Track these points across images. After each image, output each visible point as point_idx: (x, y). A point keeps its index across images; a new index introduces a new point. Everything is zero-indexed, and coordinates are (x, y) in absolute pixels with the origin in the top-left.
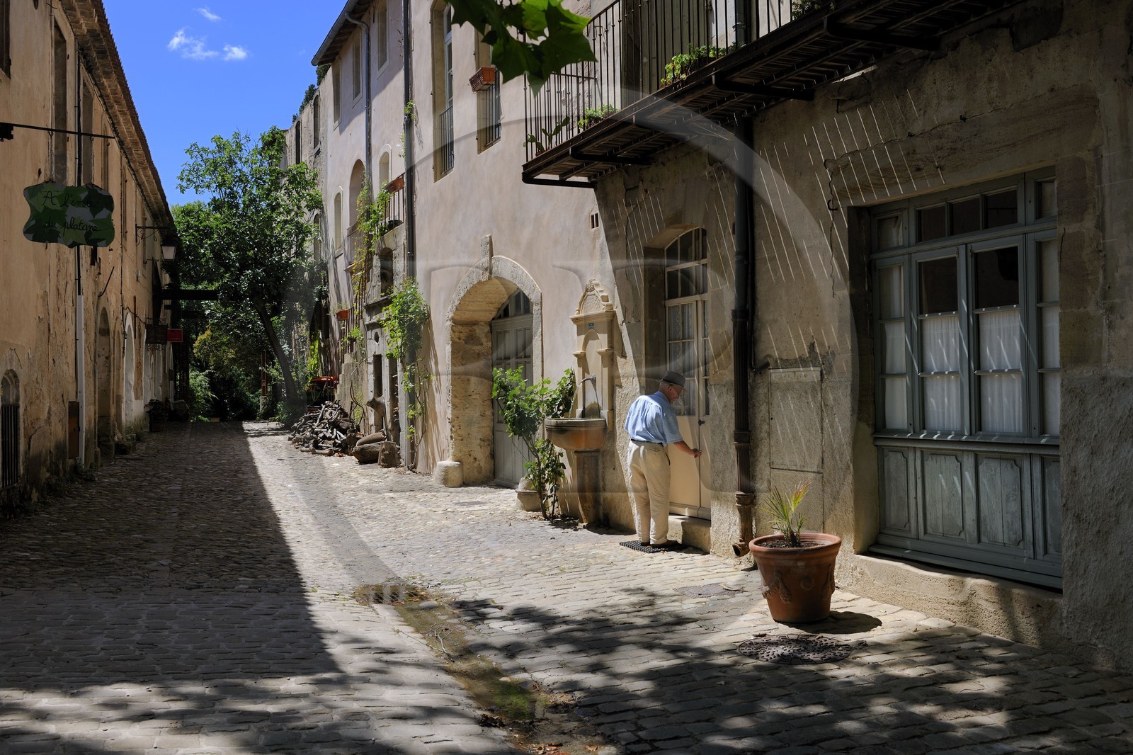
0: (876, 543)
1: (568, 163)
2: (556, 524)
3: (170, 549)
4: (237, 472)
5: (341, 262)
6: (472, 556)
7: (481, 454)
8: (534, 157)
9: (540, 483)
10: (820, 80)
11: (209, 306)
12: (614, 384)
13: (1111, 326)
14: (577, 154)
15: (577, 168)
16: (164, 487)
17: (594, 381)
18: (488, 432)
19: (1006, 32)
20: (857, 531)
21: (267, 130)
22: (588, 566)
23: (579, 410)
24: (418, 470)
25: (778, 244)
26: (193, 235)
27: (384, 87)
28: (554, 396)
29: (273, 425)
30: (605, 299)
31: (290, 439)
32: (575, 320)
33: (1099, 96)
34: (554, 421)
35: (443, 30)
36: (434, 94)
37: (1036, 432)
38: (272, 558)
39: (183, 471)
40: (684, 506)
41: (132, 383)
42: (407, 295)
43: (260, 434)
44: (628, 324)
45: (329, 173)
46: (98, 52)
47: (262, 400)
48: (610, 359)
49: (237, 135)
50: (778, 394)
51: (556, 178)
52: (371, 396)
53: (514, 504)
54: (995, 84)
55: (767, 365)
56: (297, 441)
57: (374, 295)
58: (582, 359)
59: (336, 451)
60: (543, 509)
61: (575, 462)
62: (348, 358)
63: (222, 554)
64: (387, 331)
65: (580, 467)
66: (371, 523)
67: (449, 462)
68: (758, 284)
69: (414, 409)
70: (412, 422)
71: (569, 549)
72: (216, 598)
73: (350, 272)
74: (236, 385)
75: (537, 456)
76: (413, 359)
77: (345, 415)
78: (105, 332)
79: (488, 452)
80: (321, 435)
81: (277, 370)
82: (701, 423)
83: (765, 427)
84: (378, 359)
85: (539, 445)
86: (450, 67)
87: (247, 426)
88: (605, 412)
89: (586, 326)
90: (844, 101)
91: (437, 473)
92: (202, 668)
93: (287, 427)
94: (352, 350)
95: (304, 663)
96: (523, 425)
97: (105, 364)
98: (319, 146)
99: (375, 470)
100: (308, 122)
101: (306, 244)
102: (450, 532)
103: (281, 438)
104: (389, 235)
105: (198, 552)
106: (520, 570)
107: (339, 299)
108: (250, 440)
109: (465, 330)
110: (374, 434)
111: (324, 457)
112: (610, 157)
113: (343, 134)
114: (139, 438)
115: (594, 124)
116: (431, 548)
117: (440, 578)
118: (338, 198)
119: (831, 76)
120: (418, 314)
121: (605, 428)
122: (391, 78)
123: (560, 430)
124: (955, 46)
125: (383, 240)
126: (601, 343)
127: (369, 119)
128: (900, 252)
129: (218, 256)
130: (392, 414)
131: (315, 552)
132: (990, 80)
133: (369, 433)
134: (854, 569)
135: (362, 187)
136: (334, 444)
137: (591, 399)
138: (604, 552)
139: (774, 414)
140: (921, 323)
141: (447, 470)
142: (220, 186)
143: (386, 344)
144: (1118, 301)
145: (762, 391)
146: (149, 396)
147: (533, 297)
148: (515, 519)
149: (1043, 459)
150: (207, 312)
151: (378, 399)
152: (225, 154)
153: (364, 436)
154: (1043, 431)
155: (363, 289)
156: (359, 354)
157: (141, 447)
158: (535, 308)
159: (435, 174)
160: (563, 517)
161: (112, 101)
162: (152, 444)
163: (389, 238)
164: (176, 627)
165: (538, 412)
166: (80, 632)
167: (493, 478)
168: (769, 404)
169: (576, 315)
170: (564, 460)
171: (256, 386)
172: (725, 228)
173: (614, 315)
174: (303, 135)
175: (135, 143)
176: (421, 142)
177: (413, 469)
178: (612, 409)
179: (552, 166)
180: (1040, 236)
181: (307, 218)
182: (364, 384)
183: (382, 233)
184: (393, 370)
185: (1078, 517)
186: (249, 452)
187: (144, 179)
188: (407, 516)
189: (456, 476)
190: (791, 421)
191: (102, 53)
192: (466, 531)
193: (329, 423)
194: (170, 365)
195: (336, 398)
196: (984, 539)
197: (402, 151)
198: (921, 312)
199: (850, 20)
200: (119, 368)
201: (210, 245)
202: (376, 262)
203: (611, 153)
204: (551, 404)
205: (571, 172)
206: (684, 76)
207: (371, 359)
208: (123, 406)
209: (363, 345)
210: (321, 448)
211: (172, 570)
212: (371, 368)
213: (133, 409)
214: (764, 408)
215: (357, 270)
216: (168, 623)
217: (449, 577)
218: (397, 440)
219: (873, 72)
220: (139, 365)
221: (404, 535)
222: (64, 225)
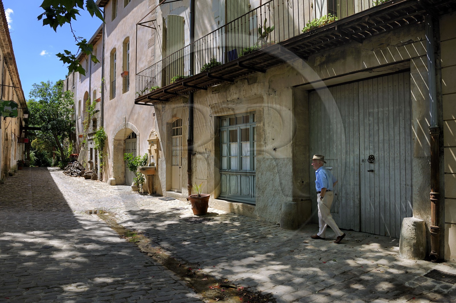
0: (220, 196)
1: (147, 100)
2: (142, 194)
3: (31, 201)
4: (48, 181)
5: (80, 121)
6: (118, 203)
7: (122, 176)
8: (138, 97)
9: (138, 184)
10: (208, 86)
11: (37, 132)
12: (158, 158)
13: (265, 146)
14: (149, 98)
15: (149, 101)
16: (26, 185)
17: (153, 157)
18: (124, 170)
19: (247, 80)
20: (215, 194)
21: (58, 80)
22: (149, 204)
23: (149, 164)
24: (103, 181)
25: (198, 124)
26: (34, 111)
27: (95, 71)
28: (142, 160)
29: (57, 168)
30: (156, 135)
31: (63, 172)
32: (148, 141)
33: (264, 97)
34: (142, 167)
35: (113, 59)
36: (110, 76)
37: (252, 170)
38: (61, 204)
39: (31, 181)
40: (175, 189)
41: (13, 155)
42: (101, 132)
43: (53, 171)
44: (162, 142)
45: (77, 94)
46: (9, 58)
47: (53, 160)
48: (157, 151)
49: (48, 82)
50: (198, 161)
51: (144, 103)
52: (89, 160)
53: (131, 190)
54: (244, 92)
55: (195, 154)
56: (66, 173)
57: (91, 131)
58: (150, 151)
59: (78, 176)
60: (139, 191)
61: (147, 178)
62: (82, 149)
63: (47, 203)
64: (94, 141)
65: (149, 180)
66: (89, 195)
67: (112, 178)
68: (194, 133)
69: (102, 164)
70: (101, 167)
71: (145, 200)
72: (47, 213)
73: (83, 123)
74: (44, 156)
75: (137, 177)
76: (102, 149)
77: (81, 165)
78: (7, 139)
79: (123, 175)
80: (73, 171)
81: (59, 152)
82: (180, 168)
83: (195, 169)
84: (91, 149)
85: (138, 174)
86: (115, 69)
87: (49, 168)
88: (155, 165)
89: (151, 142)
90: (214, 91)
91: (109, 181)
92: (47, 228)
93: (62, 168)
94: (83, 146)
95: (74, 227)
96: (133, 168)
97: (7, 149)
98: (74, 86)
99: (90, 181)
100: (71, 78)
101: (69, 115)
102: (112, 197)
103: (60, 172)
104: (95, 114)
105: (40, 202)
106: (132, 205)
107: (79, 131)
108: (51, 172)
109: (118, 142)
110: (90, 171)
111: (74, 177)
112: (158, 99)
113: (82, 83)
114: (15, 172)
115: (154, 91)
116: (107, 201)
117: (110, 208)
118: (80, 102)
119: (211, 85)
120: (104, 137)
121: (156, 169)
122: (98, 69)
123: (143, 169)
124: (237, 82)
125: (94, 115)
126: (155, 147)
127: (90, 80)
128: (226, 127)
129: (41, 117)
130: (95, 165)
131: (74, 202)
132: (244, 90)
133: (88, 170)
134: (214, 203)
135: (87, 99)
136: (77, 174)
137: (152, 161)
138: (154, 201)
139: (197, 165)
140: (230, 144)
141: (111, 181)
142: (42, 96)
143: (94, 145)
144: (267, 141)
145: (194, 160)
146: (18, 159)
147: (137, 134)
148: (131, 193)
149: (253, 175)
150: (37, 133)
151: (91, 161)
152: (45, 87)
153: (86, 171)
154: (254, 169)
155: (87, 129)
156: (85, 148)
157: (16, 174)
158: (138, 137)
159: (110, 98)
160: (144, 193)
161: (12, 72)
162: (19, 173)
163: (96, 116)
164: (37, 220)
165: (137, 165)
166: (11, 221)
167: (125, 183)
168: (196, 163)
169: (148, 139)
170: (144, 177)
171: (51, 156)
172: (186, 119)
173: (159, 139)
174: (69, 82)
175: (17, 84)
176: (106, 89)
177: (101, 180)
178: (157, 164)
179: (143, 100)
180: (254, 126)
181: (70, 107)
182: (87, 156)
183: (94, 113)
184: (96, 152)
185: (259, 188)
186: (51, 176)
187: (19, 94)
188: (100, 193)
189: (114, 183)
190: (201, 167)
191: (10, 59)
192: (117, 196)
193: (76, 168)
194: (24, 150)
195: (78, 160)
196: (242, 194)
197: (100, 91)
198: (230, 142)
199: (213, 74)
200: (10, 150)
201: (39, 114)
202: (91, 121)
203: (158, 98)
204: (141, 163)
205: (148, 102)
206: (176, 82)
207: (89, 149)
208: (11, 162)
209: (87, 145)
210: (73, 175)
211: (33, 206)
212: (89, 152)
213: (13, 163)
214: (195, 164)
215: (86, 123)
216: (35, 219)
217: (112, 208)
218: (97, 172)
219: (220, 85)
220: (15, 149)
221: (99, 198)
222: (3, 111)
